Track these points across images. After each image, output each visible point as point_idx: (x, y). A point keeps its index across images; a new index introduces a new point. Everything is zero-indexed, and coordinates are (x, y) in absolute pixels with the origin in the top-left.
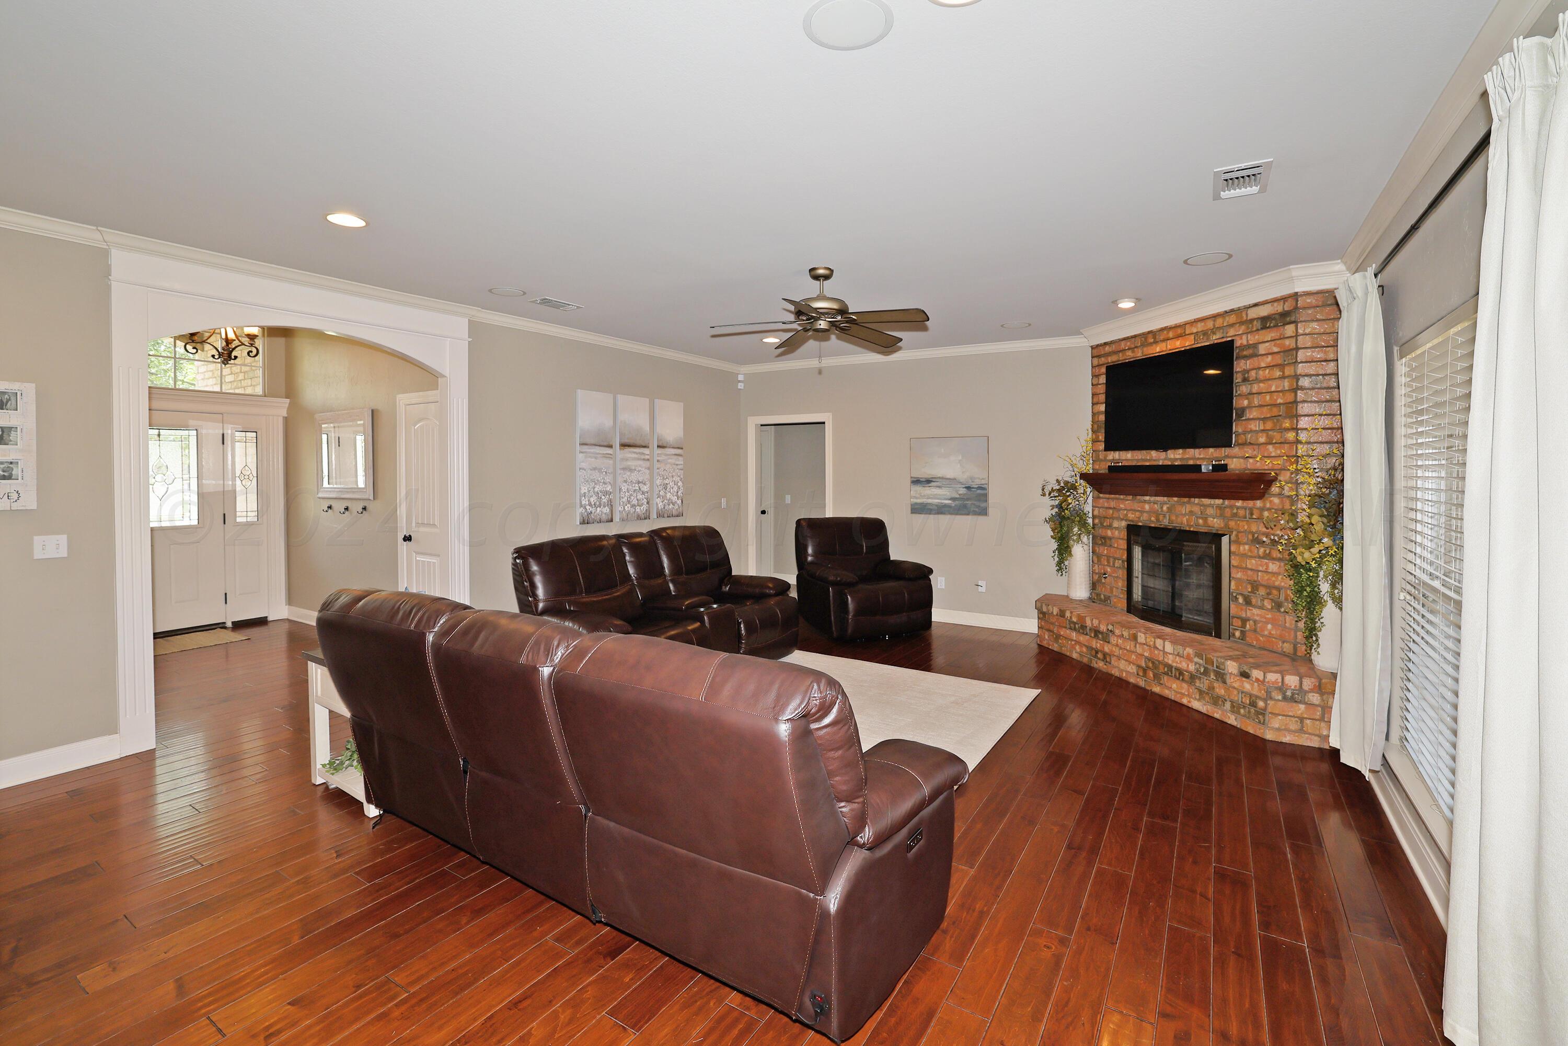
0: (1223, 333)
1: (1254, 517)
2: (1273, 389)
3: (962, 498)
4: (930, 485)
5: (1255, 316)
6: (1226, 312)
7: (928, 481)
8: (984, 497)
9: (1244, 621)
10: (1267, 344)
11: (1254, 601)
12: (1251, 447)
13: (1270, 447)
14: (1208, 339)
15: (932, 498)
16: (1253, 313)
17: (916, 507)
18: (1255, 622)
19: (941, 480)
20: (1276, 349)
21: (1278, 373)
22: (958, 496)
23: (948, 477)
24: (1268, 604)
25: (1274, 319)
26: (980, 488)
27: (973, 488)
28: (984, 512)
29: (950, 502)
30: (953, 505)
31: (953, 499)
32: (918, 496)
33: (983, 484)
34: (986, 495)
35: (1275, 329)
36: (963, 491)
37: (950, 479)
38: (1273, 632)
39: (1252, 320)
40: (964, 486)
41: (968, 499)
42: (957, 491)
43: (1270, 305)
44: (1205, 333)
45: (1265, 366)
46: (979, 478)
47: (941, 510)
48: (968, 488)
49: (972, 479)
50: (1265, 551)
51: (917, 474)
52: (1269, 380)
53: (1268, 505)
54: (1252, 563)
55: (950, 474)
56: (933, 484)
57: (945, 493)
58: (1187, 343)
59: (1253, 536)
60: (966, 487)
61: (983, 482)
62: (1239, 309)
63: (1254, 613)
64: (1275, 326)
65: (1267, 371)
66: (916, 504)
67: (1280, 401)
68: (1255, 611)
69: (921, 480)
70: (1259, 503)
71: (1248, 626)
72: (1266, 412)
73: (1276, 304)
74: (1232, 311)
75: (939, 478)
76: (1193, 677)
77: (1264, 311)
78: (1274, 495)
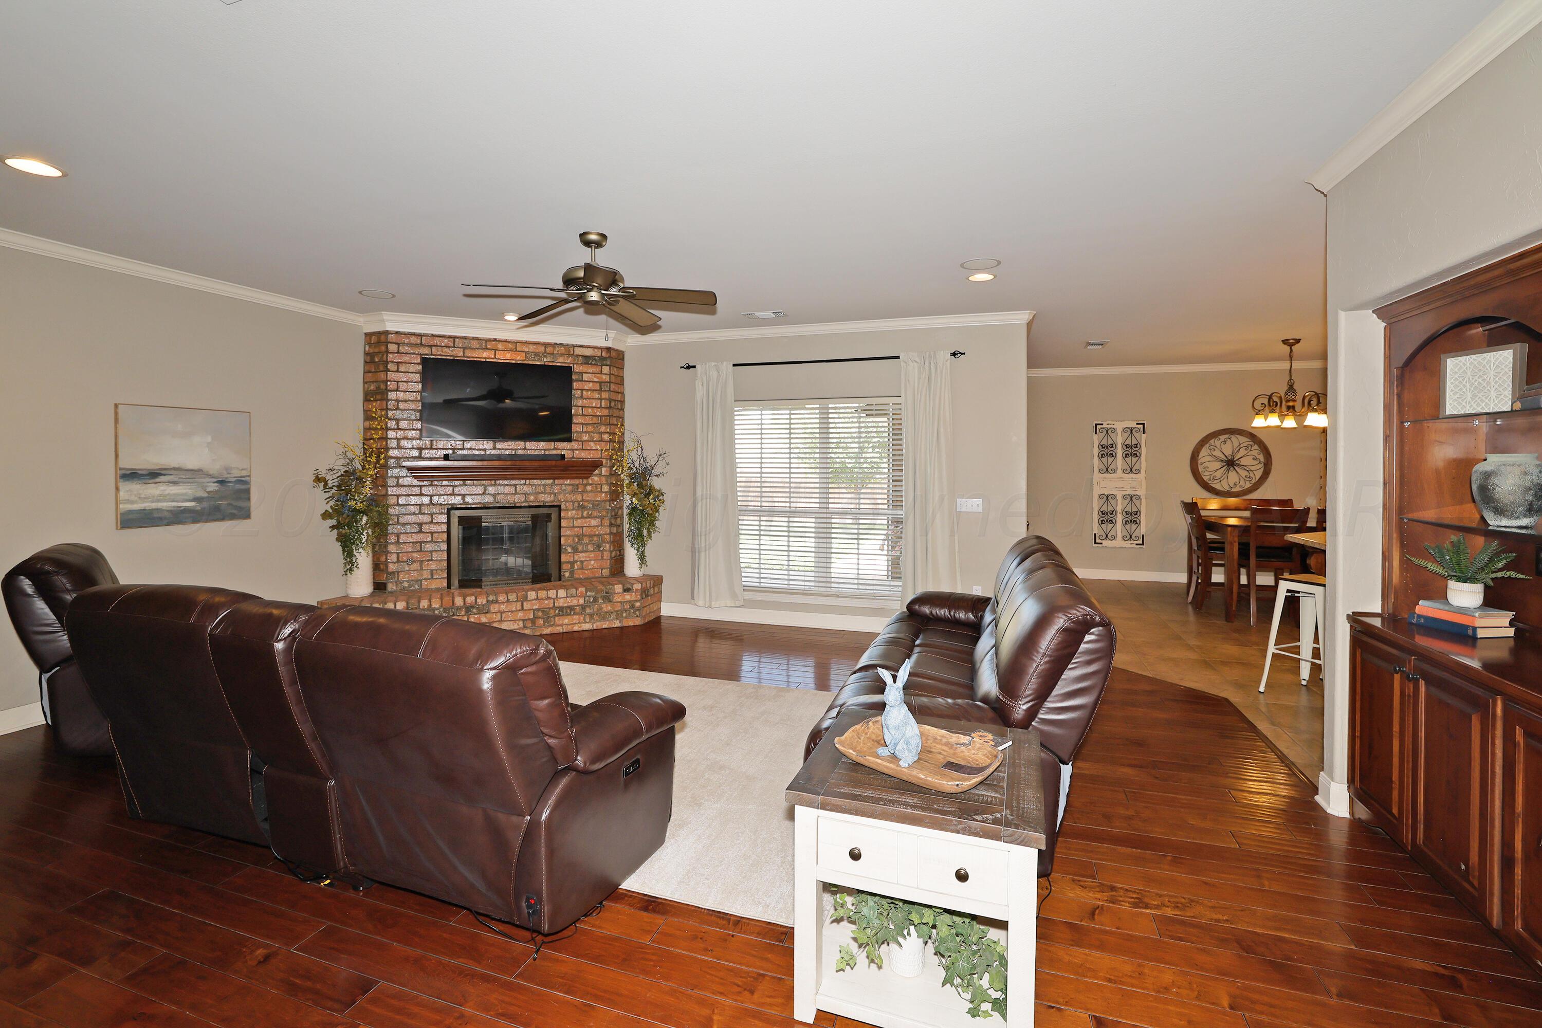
0: (553, 358)
1: (579, 490)
2: (594, 405)
3: (212, 496)
4: (157, 480)
5: (580, 353)
6: (556, 344)
7: (153, 475)
8: (245, 494)
9: (572, 563)
10: (590, 375)
11: (580, 548)
12: (576, 442)
13: (592, 444)
14: (539, 360)
15: (158, 501)
16: (578, 351)
17: (131, 516)
18: (582, 562)
19: (176, 472)
20: (595, 380)
21: (597, 396)
22: (206, 495)
23: (190, 466)
24: (590, 548)
25: (595, 360)
26: (240, 481)
27: (230, 482)
28: (245, 514)
29: (192, 504)
30: (199, 508)
31: (197, 499)
32: (133, 498)
33: (244, 477)
34: (248, 491)
35: (595, 366)
36: (213, 487)
37: (192, 470)
38: (595, 565)
39: (578, 356)
40: (215, 480)
41: (222, 498)
42: (204, 488)
43: (591, 350)
44: (536, 354)
45: (587, 388)
46: (238, 468)
47: (178, 517)
48: (222, 482)
49: (228, 469)
50: (588, 513)
51: (128, 462)
52: (590, 399)
53: (590, 482)
54: (579, 522)
55: (192, 462)
56: (162, 478)
57: (184, 491)
58: (519, 358)
59: (579, 504)
60: (217, 482)
61: (244, 473)
62: (568, 345)
63: (582, 556)
64: (595, 364)
65: (590, 392)
66: (130, 512)
67: (598, 414)
68: (581, 555)
69: (140, 472)
70: (585, 481)
71: (576, 566)
72: (588, 420)
73: (596, 350)
74: (561, 344)
75: (174, 469)
76: (583, 607)
77: (588, 352)
78: (596, 475)
